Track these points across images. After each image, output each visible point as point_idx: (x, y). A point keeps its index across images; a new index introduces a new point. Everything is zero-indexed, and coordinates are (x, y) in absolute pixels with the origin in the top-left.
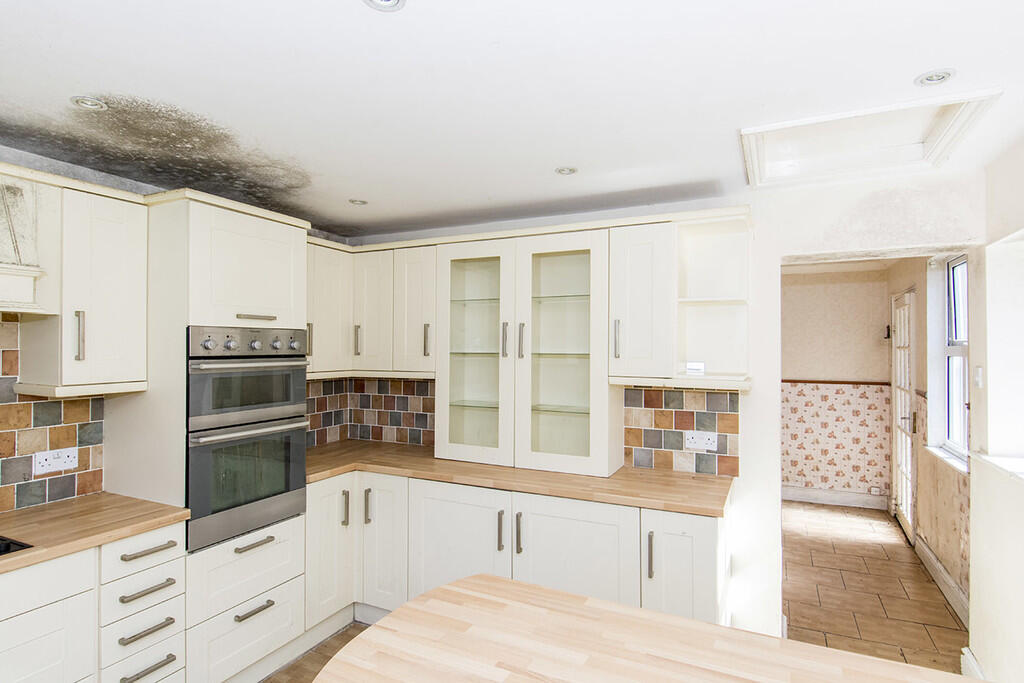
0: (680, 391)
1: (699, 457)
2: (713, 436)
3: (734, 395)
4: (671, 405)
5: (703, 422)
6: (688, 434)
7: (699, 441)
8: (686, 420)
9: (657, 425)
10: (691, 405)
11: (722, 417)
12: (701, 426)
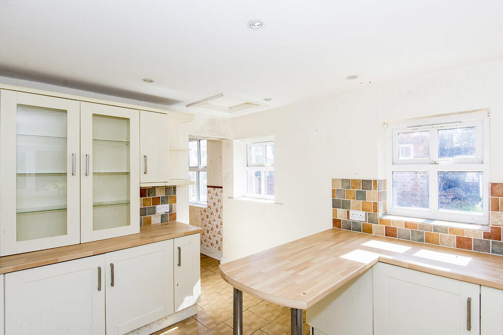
0: (154, 188)
1: (162, 216)
2: (168, 206)
3: (175, 188)
4: (151, 195)
5: (164, 201)
6: (158, 207)
7: (162, 209)
8: (157, 201)
9: (144, 205)
10: (160, 194)
11: (171, 197)
12: (163, 202)
